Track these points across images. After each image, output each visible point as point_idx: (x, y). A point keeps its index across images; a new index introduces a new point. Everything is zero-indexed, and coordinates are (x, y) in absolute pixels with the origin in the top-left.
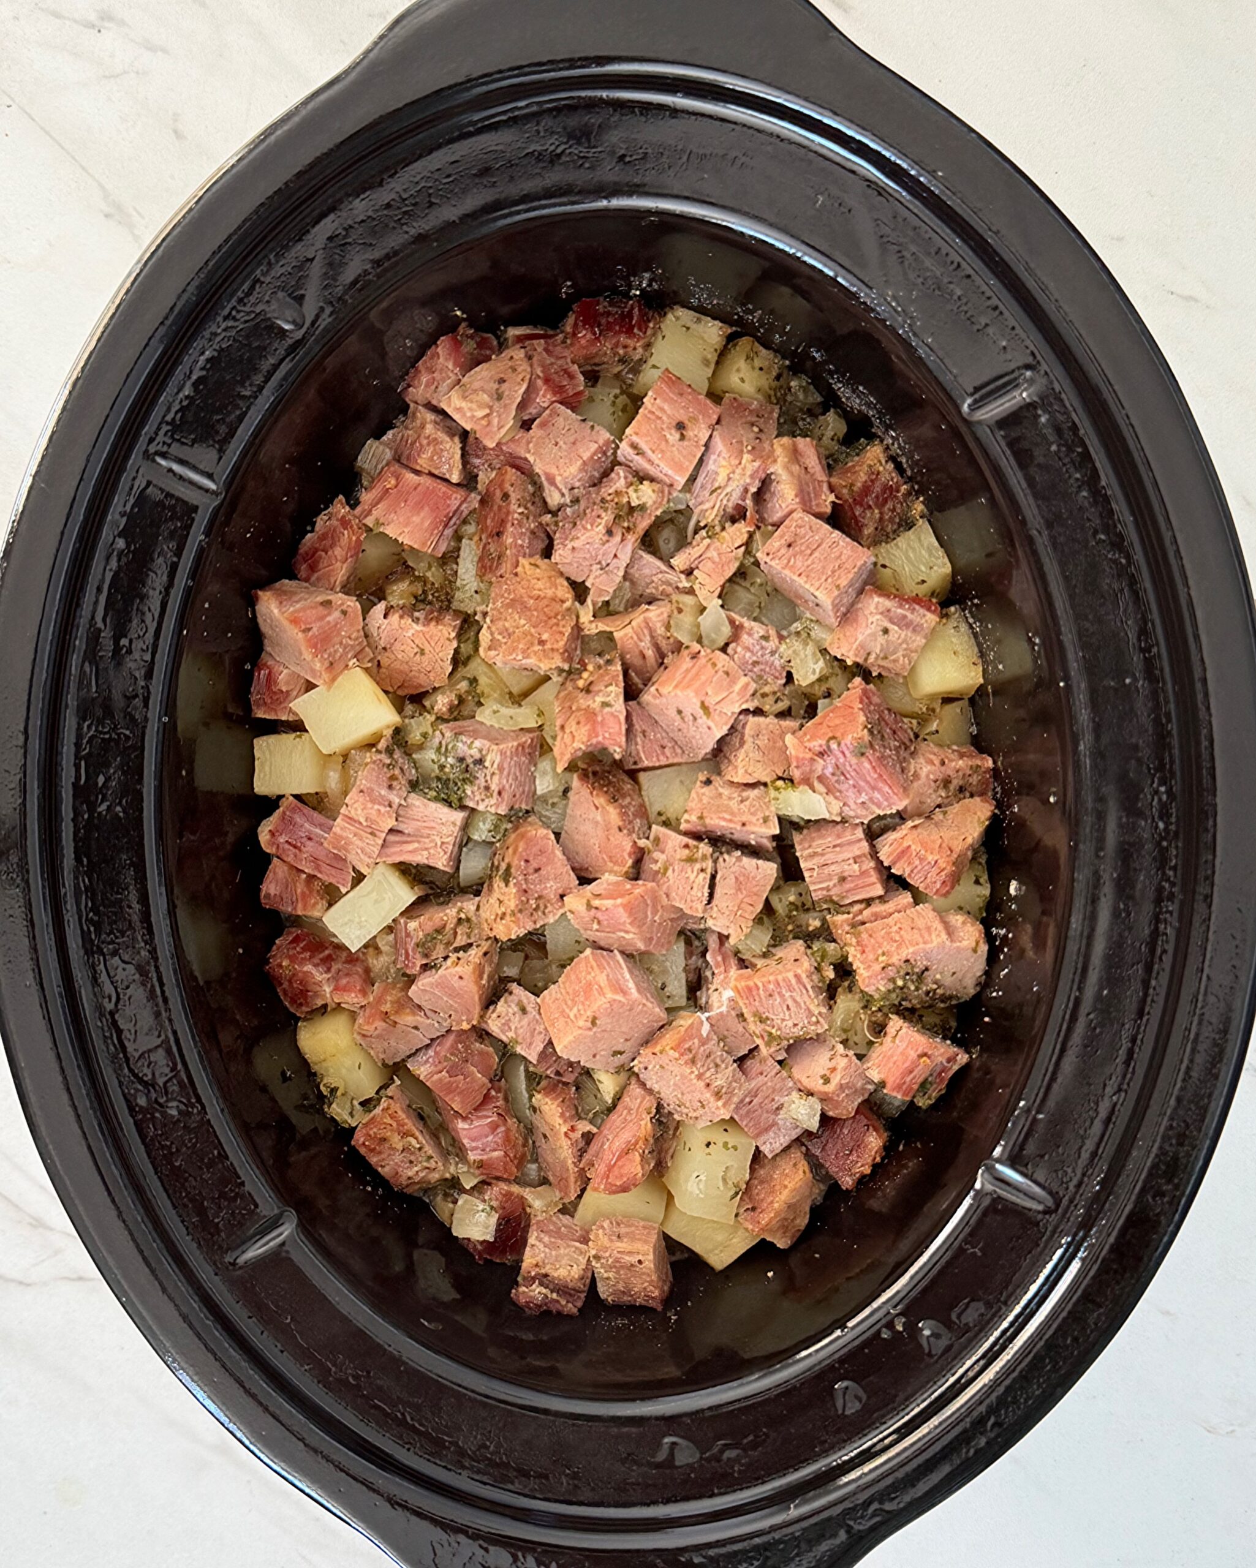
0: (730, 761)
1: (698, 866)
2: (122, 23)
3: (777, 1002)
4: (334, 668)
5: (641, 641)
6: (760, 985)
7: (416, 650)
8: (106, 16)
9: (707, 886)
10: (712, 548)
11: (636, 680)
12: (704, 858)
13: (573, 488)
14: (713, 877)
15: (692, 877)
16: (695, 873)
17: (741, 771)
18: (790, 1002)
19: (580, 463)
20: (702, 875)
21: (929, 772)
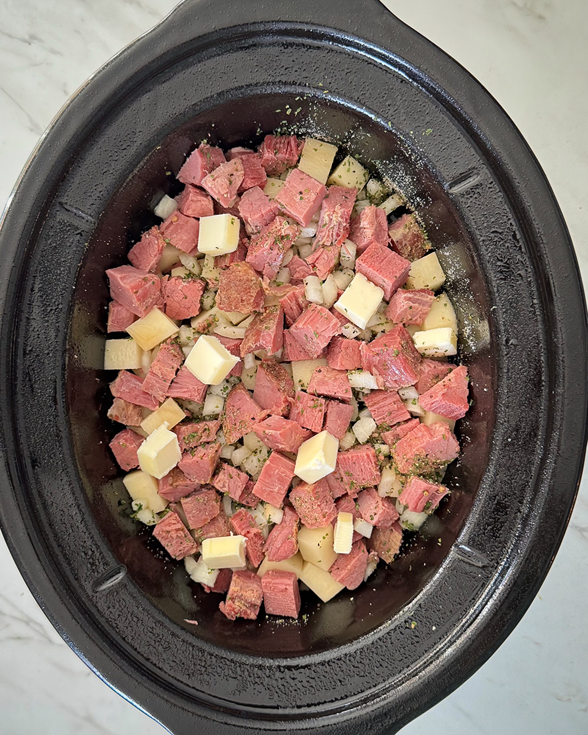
0: (333, 360)
1: (318, 409)
2: (40, 40)
3: (357, 467)
4: (148, 309)
5: (292, 303)
6: (350, 457)
7: (184, 296)
8: (33, 37)
9: (322, 418)
10: (324, 254)
11: (289, 319)
12: (321, 405)
13: (257, 226)
14: (326, 415)
15: (316, 414)
16: (317, 412)
17: (339, 364)
18: (363, 468)
19: (260, 214)
20: (320, 413)
21: (429, 371)
